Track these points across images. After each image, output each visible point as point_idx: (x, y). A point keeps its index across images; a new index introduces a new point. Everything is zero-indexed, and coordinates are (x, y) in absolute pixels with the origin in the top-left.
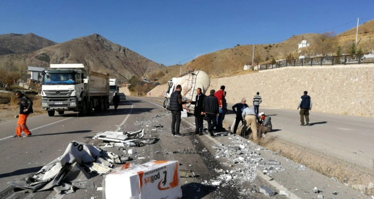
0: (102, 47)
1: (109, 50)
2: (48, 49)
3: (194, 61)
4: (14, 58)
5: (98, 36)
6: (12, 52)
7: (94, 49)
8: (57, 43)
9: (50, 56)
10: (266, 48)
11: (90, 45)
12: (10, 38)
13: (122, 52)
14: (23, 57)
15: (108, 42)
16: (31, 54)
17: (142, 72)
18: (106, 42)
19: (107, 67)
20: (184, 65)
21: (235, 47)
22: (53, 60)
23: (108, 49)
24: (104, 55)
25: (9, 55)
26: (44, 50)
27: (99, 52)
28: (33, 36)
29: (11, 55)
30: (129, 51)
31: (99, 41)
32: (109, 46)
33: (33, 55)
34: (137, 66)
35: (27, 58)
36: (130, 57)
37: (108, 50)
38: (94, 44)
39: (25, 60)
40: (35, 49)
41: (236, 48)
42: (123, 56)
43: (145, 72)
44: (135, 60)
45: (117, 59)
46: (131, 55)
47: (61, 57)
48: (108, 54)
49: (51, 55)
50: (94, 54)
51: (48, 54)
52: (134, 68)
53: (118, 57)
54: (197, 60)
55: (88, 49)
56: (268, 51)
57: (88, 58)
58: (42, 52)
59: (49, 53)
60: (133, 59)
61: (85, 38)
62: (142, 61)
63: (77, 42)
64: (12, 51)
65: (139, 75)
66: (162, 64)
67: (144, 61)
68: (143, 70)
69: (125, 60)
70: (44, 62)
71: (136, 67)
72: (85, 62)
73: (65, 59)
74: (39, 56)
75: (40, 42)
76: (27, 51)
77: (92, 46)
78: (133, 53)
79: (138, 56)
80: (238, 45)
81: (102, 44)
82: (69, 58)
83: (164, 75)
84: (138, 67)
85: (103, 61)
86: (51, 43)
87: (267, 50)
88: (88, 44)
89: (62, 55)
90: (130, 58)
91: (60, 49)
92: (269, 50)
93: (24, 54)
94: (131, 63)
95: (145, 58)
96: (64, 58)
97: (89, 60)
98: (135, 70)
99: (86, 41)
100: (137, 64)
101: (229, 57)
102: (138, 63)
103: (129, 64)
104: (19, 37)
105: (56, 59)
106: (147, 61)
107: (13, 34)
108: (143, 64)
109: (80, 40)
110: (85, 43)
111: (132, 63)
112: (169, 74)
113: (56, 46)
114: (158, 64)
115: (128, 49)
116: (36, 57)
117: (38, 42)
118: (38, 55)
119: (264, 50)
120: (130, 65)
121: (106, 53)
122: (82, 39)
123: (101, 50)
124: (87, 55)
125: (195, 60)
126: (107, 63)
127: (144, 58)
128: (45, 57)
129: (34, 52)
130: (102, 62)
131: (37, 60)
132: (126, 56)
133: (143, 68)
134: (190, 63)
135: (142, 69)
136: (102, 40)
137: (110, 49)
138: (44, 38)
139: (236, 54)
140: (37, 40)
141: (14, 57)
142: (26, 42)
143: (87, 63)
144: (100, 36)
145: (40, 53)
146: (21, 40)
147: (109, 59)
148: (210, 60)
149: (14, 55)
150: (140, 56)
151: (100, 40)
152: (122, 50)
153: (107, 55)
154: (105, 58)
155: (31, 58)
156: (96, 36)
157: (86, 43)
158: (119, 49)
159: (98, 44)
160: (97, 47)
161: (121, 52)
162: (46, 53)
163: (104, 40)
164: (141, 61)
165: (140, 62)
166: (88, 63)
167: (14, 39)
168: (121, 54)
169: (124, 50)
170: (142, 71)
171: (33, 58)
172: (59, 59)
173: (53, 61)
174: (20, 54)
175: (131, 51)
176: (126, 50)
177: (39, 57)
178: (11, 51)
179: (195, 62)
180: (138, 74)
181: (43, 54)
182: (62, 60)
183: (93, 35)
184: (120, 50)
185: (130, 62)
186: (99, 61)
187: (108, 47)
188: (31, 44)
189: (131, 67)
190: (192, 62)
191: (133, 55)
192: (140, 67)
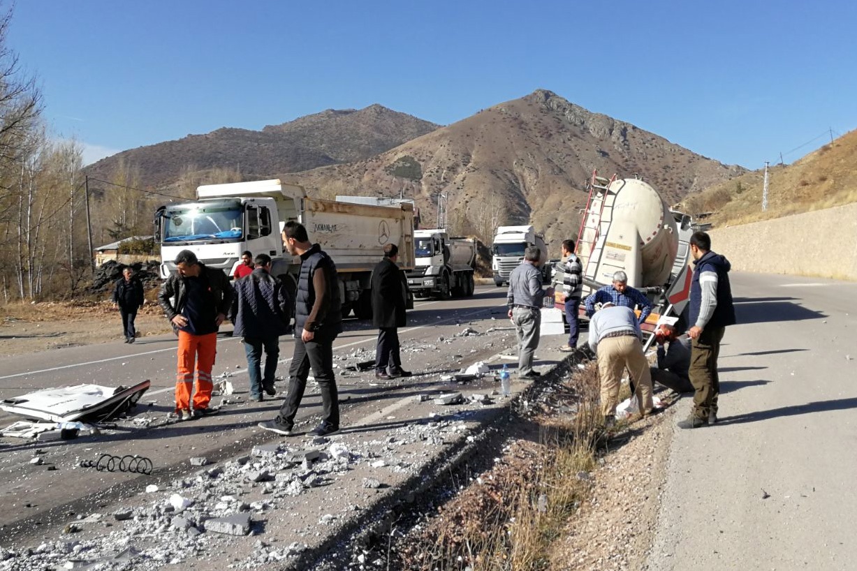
0: (561, 128)
1: (581, 136)
2: (416, 143)
3: (826, 148)
4: (335, 177)
5: (547, 95)
6: (331, 159)
7: (539, 135)
8: (439, 126)
9: (422, 163)
11: (527, 124)
12: (325, 123)
13: (618, 139)
14: (356, 171)
15: (578, 112)
16: (374, 161)
17: (677, 195)
18: (571, 111)
19: (575, 186)
20: (795, 164)
22: (430, 173)
23: (577, 130)
24: (566, 151)
25: (324, 167)
26: (406, 149)
27: (551, 142)
28: (380, 111)
29: (328, 169)
30: (637, 134)
31: (550, 109)
32: (578, 123)
33: (380, 163)
34: (660, 176)
35: (366, 172)
36: (641, 151)
37: (575, 136)
38: (536, 119)
39: (360, 179)
40: (385, 146)
42: (620, 150)
43: (687, 193)
44: (657, 159)
45: (604, 160)
46: (644, 143)
47: (450, 164)
48: (577, 148)
49: (424, 161)
50: (539, 149)
51: (416, 160)
53: (604, 154)
54: (838, 146)
55: (521, 134)
57: (521, 162)
58: (401, 155)
59: (418, 156)
60: (648, 156)
61: (511, 106)
62: (677, 160)
63: (489, 117)
64: (330, 157)
66: (738, 167)
67: (683, 160)
68: (680, 189)
69: (626, 161)
70: (406, 181)
71: (660, 180)
72: (513, 174)
73: (459, 170)
74: (393, 165)
75: (396, 126)
76: (367, 154)
77: (531, 125)
78: (649, 138)
79: (666, 148)
81: (560, 117)
82: (470, 165)
83: (730, 200)
84: (665, 180)
85: (562, 167)
86: (424, 128)
88: (522, 122)
89: (453, 158)
90: (642, 154)
91: (446, 142)
93: (358, 164)
94: (643, 167)
95: (684, 149)
96: (458, 165)
97: (524, 167)
99: (514, 115)
100: (663, 171)
102: (666, 167)
104: (347, 118)
105: (437, 172)
106: (694, 158)
107: (333, 110)
108: (680, 170)
109: (500, 112)
110: (513, 117)
111: (647, 169)
112: (744, 194)
113: (436, 134)
114: (726, 167)
115: (634, 128)
116: (386, 169)
117: (393, 126)
118: (392, 162)
121: (572, 144)
122: (503, 110)
123: (556, 136)
124: (519, 153)
125: (831, 146)
126: (574, 174)
127: (683, 152)
128: (410, 167)
129: (381, 157)
130: (561, 171)
131: (390, 177)
132: (628, 149)
133: (680, 181)
134: (812, 158)
135: (678, 186)
136: (558, 107)
137: (582, 132)
138: (407, 116)
140: (391, 123)
141: (335, 173)
142: (363, 129)
143: (519, 178)
144: (554, 95)
145: (396, 158)
146: (352, 127)
147: (580, 161)
149: (335, 166)
150: (671, 145)
151: (555, 107)
152: (616, 133)
153: (575, 150)
154: (568, 158)
155: (375, 173)
156: (542, 96)
157: (516, 119)
158: (607, 130)
159: (548, 120)
160: (546, 128)
161: (614, 138)
162: (412, 155)
163: (565, 107)
164: (674, 162)
165: (671, 165)
166: (522, 176)
167: (335, 123)
168: (614, 143)
169: (624, 132)
170: (678, 191)
171: (379, 171)
172: (445, 171)
173: (430, 176)
174: (349, 164)
175: (641, 131)
176: (630, 130)
177: (395, 167)
178: (327, 157)
179: (829, 151)
180: (667, 200)
181: (404, 159)
182: (451, 173)
183: (535, 94)
184: (611, 131)
186: (553, 169)
187: (575, 125)
188: (376, 135)
190: (821, 154)
191: (649, 146)
192: (672, 179)
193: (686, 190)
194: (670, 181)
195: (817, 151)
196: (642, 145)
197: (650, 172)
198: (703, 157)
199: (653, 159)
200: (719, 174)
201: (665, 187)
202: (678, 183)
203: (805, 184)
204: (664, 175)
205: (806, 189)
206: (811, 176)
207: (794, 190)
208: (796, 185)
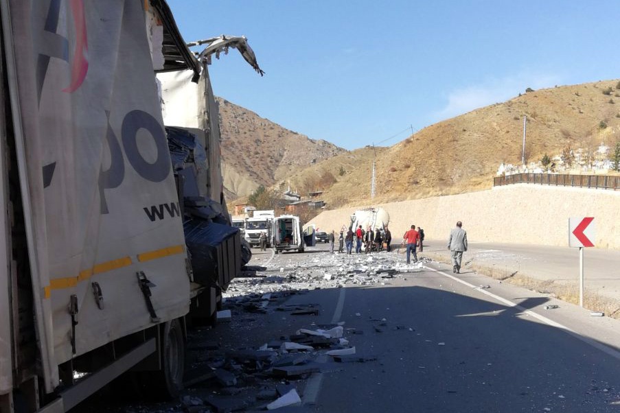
3: (408, 141)
10: (607, 93)
17: (268, 168)
21: (520, 95)
30: (229, 108)
34: (252, 149)
36: (233, 125)
41: (522, 99)
43: (277, 166)
44: (248, 133)
46: (236, 117)
52: (244, 156)
54: (417, 139)
56: (611, 102)
60: (241, 130)
62: (267, 134)
65: (260, 175)
66: (325, 142)
67: (274, 134)
68: (271, 162)
71: (252, 153)
78: (241, 112)
79: (257, 123)
80: (529, 90)
83: (335, 181)
84: (257, 153)
87: (608, 98)
90: (234, 127)
92: (615, 99)
94: (236, 141)
95: (275, 124)
98: (248, 161)
100: (255, 145)
101: (498, 128)
102: (257, 141)
103: (233, 144)
106: (283, 133)
108: (270, 144)
111: (240, 143)
112: (347, 176)
114: (312, 141)
115: (226, 102)
119: (600, 99)
120: (233, 149)
125: (412, 139)
127: (273, 127)
133: (271, 155)
134: (398, 149)
135: (269, 159)
139: (516, 119)
148: (451, 138)
150: (261, 119)
164: (265, 136)
165: (262, 138)
170: (269, 164)
175: (233, 106)
179: (411, 144)
180: (258, 173)
185: (233, 139)
189: (237, 153)
190: (405, 146)
191: (241, 120)
192: (263, 153)
193: (277, 163)
194: (261, 155)
195: (401, 142)
196: (234, 119)
197: (243, 145)
198: (291, 132)
199: (245, 133)
200: (307, 148)
201: (257, 160)
202: (269, 156)
203: (394, 170)
204: (256, 149)
205: (395, 174)
206: (399, 164)
207: (386, 174)
208: (387, 171)
